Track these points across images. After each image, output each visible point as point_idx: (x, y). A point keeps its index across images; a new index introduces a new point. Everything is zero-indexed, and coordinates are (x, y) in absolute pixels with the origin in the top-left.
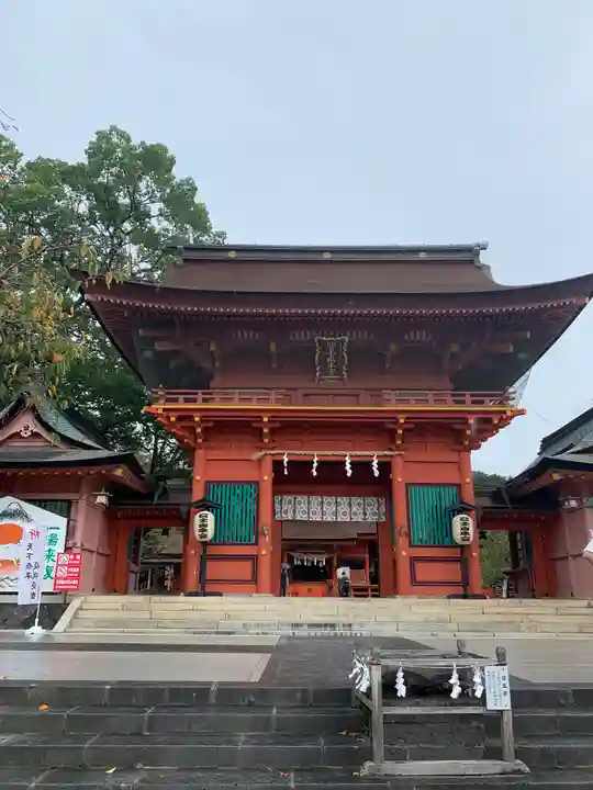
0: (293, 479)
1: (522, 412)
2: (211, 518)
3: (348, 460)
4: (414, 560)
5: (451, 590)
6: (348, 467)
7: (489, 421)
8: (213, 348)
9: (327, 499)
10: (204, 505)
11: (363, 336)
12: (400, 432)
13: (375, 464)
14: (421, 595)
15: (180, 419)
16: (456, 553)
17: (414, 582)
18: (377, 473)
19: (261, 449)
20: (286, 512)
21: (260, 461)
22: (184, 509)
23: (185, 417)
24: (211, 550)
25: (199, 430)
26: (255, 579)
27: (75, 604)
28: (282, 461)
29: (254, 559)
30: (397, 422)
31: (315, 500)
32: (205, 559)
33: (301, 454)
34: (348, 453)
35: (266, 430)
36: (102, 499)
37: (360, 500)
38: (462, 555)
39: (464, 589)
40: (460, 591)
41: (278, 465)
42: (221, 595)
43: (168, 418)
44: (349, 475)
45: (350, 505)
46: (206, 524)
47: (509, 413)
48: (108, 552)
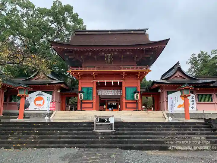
0: (101, 86)
1: (150, 71)
2: (82, 95)
3: (113, 82)
4: (126, 103)
5: (134, 109)
6: (113, 83)
7: (143, 73)
8: (82, 57)
9: (109, 90)
10: (81, 92)
11: (116, 53)
12: (124, 76)
13: (118, 83)
14: (127, 110)
15: (75, 73)
16: (136, 101)
17: (126, 108)
18: (119, 85)
19: (93, 80)
20: (100, 93)
21: (93, 82)
22: (77, 93)
23: (76, 73)
24: (83, 102)
25: (79, 76)
26: (92, 107)
27: (54, 113)
28: (98, 82)
29: (92, 103)
30: (123, 74)
31: (106, 90)
32: (81, 103)
33: (102, 81)
34: (113, 80)
35: (94, 76)
36: (59, 91)
37: (116, 90)
38: (136, 102)
39: (137, 109)
40: (136, 109)
41: (97, 83)
42: (85, 111)
43: (72, 73)
44: (113, 85)
45: (114, 91)
46: (81, 96)
47: (148, 71)
48: (61, 102)
